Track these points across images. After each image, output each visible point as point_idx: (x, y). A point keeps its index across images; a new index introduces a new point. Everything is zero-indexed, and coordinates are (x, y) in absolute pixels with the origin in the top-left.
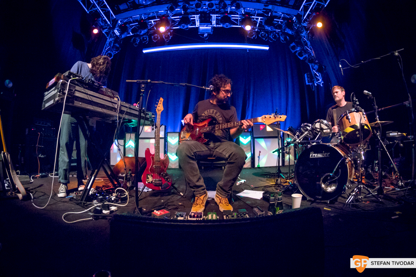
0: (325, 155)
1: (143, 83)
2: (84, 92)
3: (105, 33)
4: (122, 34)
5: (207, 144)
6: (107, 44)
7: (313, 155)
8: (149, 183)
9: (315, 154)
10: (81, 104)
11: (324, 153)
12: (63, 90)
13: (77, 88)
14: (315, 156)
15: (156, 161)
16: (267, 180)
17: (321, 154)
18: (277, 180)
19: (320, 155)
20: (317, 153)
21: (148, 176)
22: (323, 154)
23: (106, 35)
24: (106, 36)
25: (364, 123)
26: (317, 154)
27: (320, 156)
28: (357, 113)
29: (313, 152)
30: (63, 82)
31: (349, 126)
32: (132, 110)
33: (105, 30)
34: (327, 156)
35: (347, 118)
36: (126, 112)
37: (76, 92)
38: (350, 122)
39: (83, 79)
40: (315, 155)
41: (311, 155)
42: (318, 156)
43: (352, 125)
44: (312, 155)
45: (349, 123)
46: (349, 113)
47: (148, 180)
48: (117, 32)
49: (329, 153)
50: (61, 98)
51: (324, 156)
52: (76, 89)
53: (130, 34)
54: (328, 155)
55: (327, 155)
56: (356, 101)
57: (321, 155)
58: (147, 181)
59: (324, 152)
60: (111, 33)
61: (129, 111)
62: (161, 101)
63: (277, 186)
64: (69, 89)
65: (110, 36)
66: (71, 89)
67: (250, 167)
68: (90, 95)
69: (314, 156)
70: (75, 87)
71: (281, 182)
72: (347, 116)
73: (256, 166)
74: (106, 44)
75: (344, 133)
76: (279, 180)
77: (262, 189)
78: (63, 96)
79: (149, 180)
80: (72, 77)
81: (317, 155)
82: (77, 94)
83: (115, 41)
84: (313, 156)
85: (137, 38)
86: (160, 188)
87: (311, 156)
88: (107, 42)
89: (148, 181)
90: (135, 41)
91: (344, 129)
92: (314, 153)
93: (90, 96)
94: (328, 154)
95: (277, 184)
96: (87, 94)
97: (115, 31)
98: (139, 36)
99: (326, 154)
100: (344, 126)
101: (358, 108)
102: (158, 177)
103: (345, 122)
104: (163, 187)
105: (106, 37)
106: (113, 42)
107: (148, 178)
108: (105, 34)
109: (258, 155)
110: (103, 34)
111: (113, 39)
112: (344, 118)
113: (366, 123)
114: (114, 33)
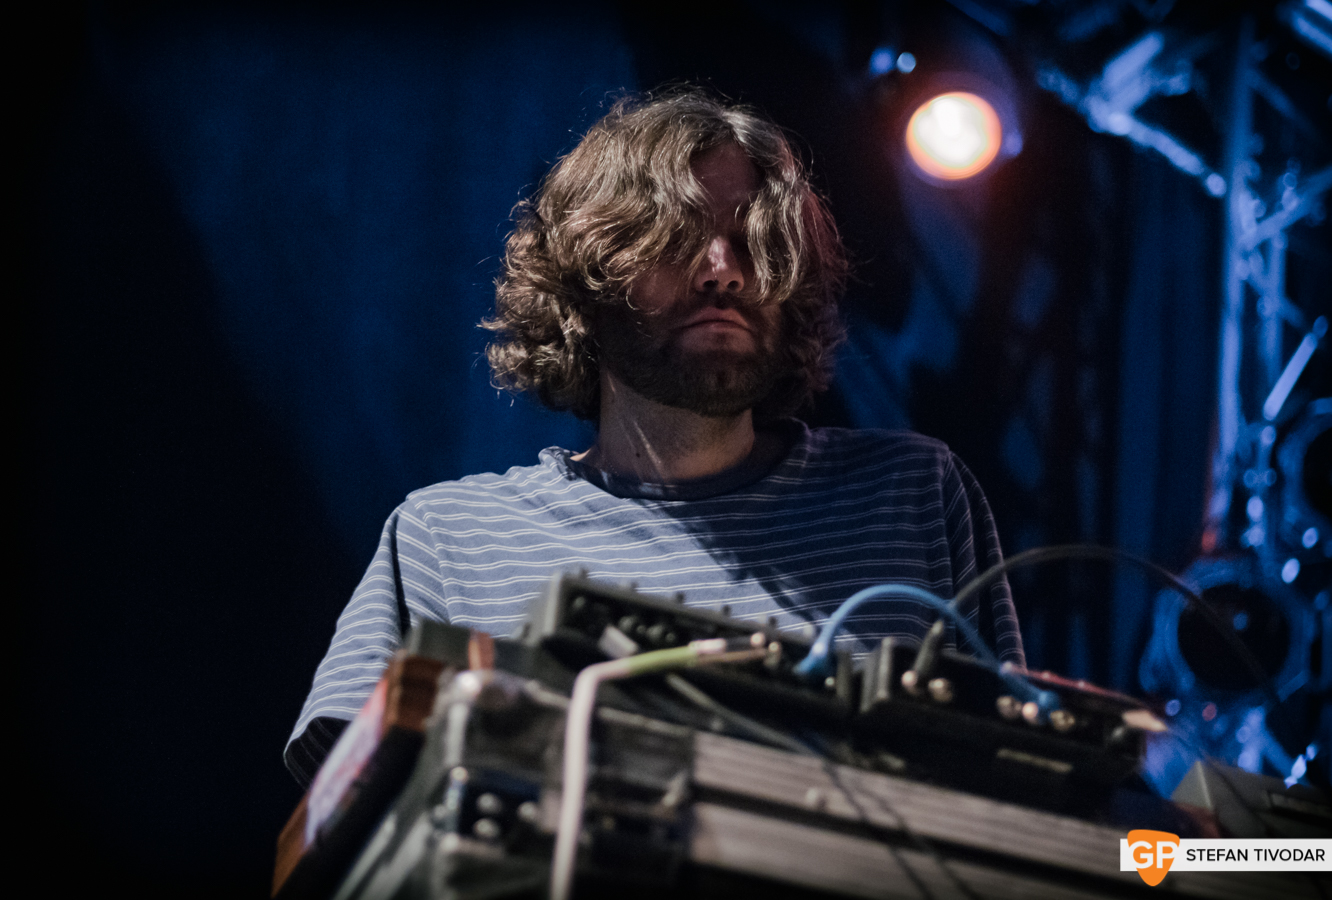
6: (1251, 295)
12: (511, 800)
24: (1184, 160)
30: (488, 693)
37: (712, 813)
39: (804, 666)
52: (703, 776)
64: (596, 785)
66: (631, 776)
70: (683, 756)
74: (1234, 295)
78: (526, 868)
80: (615, 637)
82: (736, 842)
88: (1239, 270)
105: (1194, 185)
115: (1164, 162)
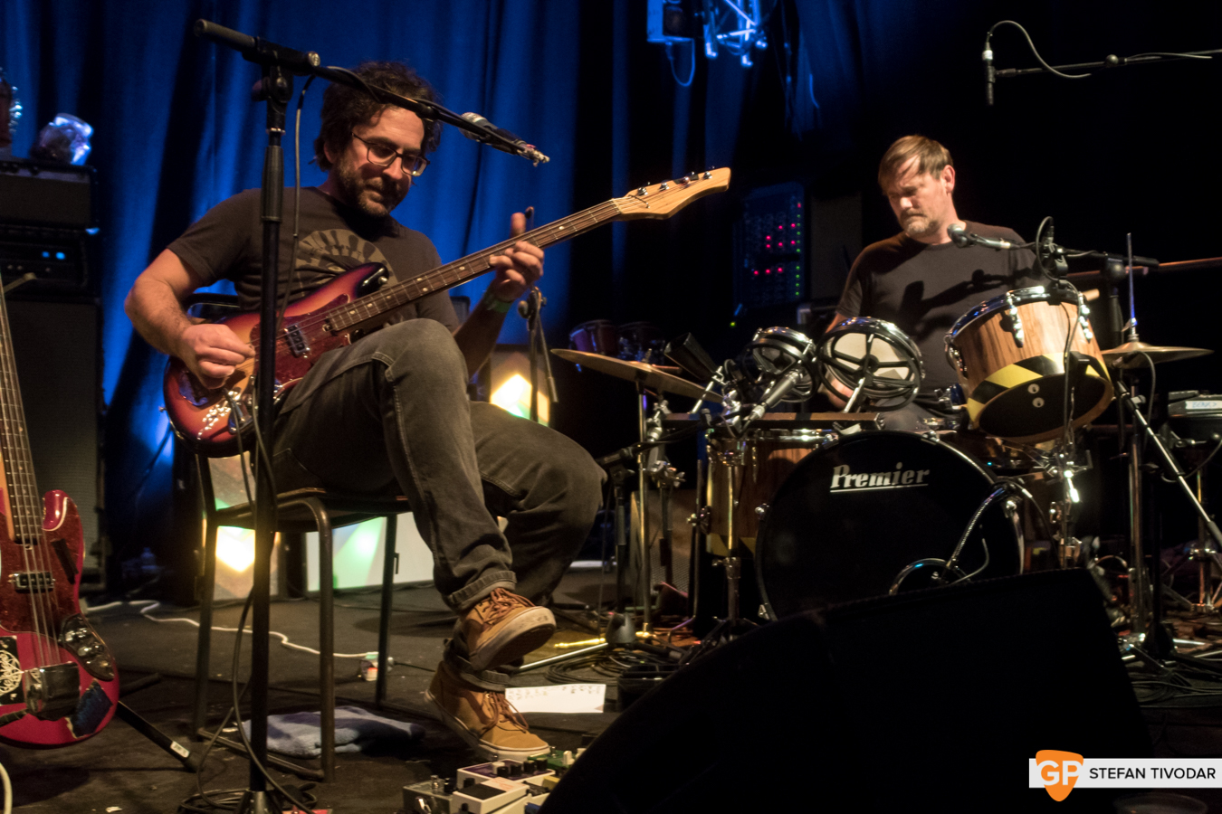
0: (904, 481)
7: (848, 478)
8: (5, 699)
9: (854, 477)
11: (902, 471)
14: (858, 484)
17: (889, 474)
19: (880, 479)
20: (869, 471)
22: (897, 474)
25: (1082, 352)
26: (866, 477)
27: (880, 482)
28: (1053, 307)
29: (846, 468)
31: (1018, 360)
34: (914, 483)
35: (1008, 324)
38: (1019, 344)
40: (859, 479)
41: (836, 479)
42: (872, 483)
43: (1028, 357)
44: (842, 481)
45: (1014, 347)
46: (1017, 304)
49: (927, 473)
51: (900, 484)
54: (919, 480)
55: (915, 478)
56: (1058, 256)
57: (887, 482)
59: (899, 466)
69: (853, 482)
72: (1003, 315)
75: (986, 391)
81: (868, 481)
84: (847, 484)
86: (71, 727)
87: (835, 483)
91: (986, 371)
92: (852, 473)
94: (921, 474)
99: (912, 474)
100: (990, 358)
101: (1062, 287)
103: (993, 344)
104: (81, 716)
112: (989, 322)
113: (1092, 355)
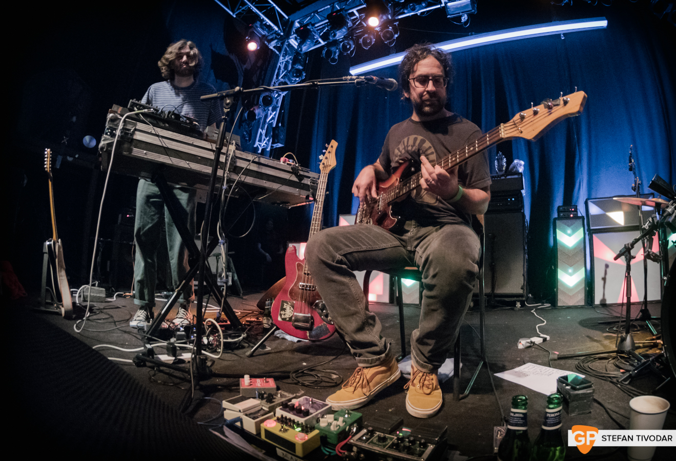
1: (228, 96)
2: (153, 132)
3: (274, 47)
4: (302, 44)
5: (398, 230)
6: (280, 67)
8: (284, 319)
10: (146, 154)
12: (112, 131)
13: (140, 126)
15: (305, 274)
16: (607, 338)
18: (623, 340)
21: (285, 304)
23: (276, 51)
24: (278, 53)
32: (264, 167)
33: (273, 43)
36: (246, 168)
37: (137, 132)
47: (283, 312)
48: (294, 43)
50: (108, 144)
52: (137, 128)
53: (320, 43)
58: (281, 315)
60: (285, 46)
61: (254, 167)
62: (332, 147)
63: (622, 357)
64: (122, 128)
65: (283, 52)
66: (127, 128)
67: (582, 303)
68: (163, 137)
70: (135, 125)
71: (635, 347)
73: (597, 301)
74: (278, 67)
76: (628, 338)
77: (576, 362)
78: (112, 140)
79: (285, 314)
80: (135, 109)
82: (138, 136)
83: (295, 61)
85: (333, 49)
86: (308, 334)
88: (280, 64)
89: (283, 317)
90: (329, 53)
93: (164, 139)
95: (623, 352)
96: (158, 136)
97: (291, 42)
98: (336, 43)
102: (307, 310)
104: (313, 333)
105: (277, 55)
106: (291, 62)
107: (284, 310)
108: (274, 49)
109: (603, 275)
110: (271, 50)
111: (291, 57)
114: (290, 45)
115: (275, 52)
